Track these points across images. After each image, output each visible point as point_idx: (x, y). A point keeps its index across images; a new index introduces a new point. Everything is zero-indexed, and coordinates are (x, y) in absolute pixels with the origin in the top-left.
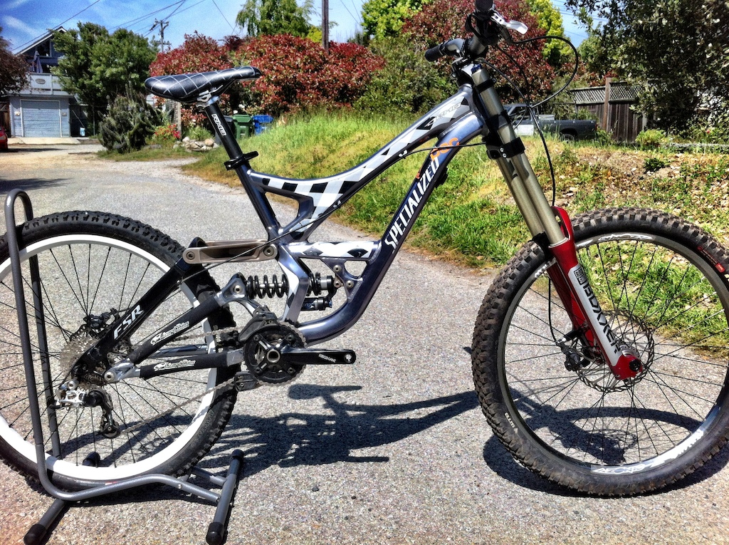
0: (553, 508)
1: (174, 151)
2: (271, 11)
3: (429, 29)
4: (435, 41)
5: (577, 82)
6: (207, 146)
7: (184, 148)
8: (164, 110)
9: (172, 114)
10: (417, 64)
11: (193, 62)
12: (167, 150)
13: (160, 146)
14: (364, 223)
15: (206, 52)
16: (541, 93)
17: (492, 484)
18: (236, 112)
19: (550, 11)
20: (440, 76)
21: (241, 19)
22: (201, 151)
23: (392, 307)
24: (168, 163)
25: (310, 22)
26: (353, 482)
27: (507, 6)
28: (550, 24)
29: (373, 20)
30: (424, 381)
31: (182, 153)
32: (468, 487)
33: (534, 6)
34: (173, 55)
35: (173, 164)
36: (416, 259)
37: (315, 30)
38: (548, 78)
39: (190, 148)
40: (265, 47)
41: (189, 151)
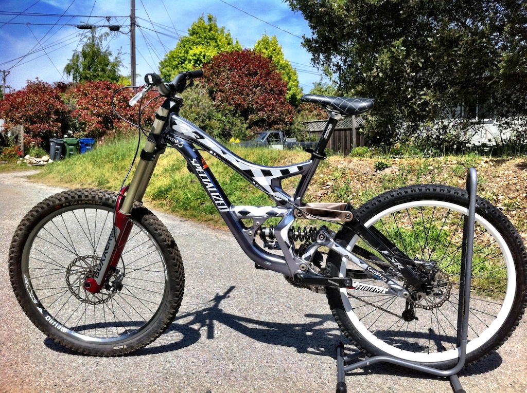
0: (373, 387)
1: (18, 166)
2: (91, 64)
3: (209, 80)
4: (213, 88)
5: (309, 117)
6: (43, 161)
7: (25, 163)
8: (9, 135)
9: (17, 138)
10: (201, 103)
11: (33, 100)
12: (12, 165)
13: (7, 162)
14: (182, 212)
15: (44, 93)
16: (286, 124)
17: (329, 376)
18: (66, 136)
19: (289, 70)
20: (217, 112)
21: (68, 70)
22: (39, 165)
23: (221, 267)
24: (15, 174)
25: (119, 73)
26: (234, 385)
27: (261, 66)
28: (290, 78)
29: (168, 73)
30: (260, 314)
31: (24, 166)
32: (314, 380)
33: (279, 67)
34: (18, 95)
35: (18, 175)
36: (228, 234)
37: (124, 79)
38: (290, 114)
39: (30, 163)
40: (89, 89)
41: (30, 165)
